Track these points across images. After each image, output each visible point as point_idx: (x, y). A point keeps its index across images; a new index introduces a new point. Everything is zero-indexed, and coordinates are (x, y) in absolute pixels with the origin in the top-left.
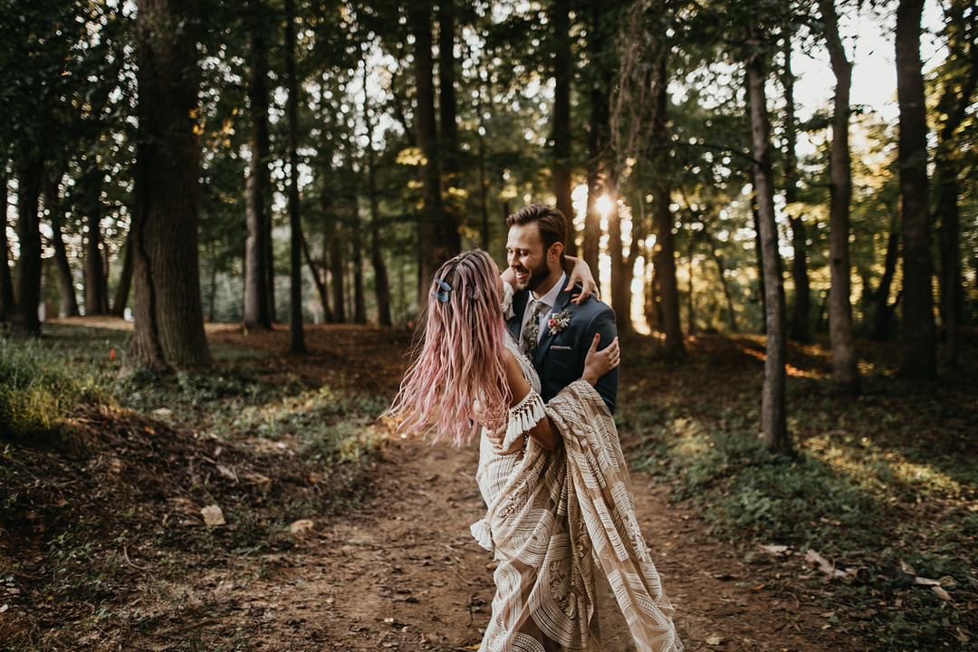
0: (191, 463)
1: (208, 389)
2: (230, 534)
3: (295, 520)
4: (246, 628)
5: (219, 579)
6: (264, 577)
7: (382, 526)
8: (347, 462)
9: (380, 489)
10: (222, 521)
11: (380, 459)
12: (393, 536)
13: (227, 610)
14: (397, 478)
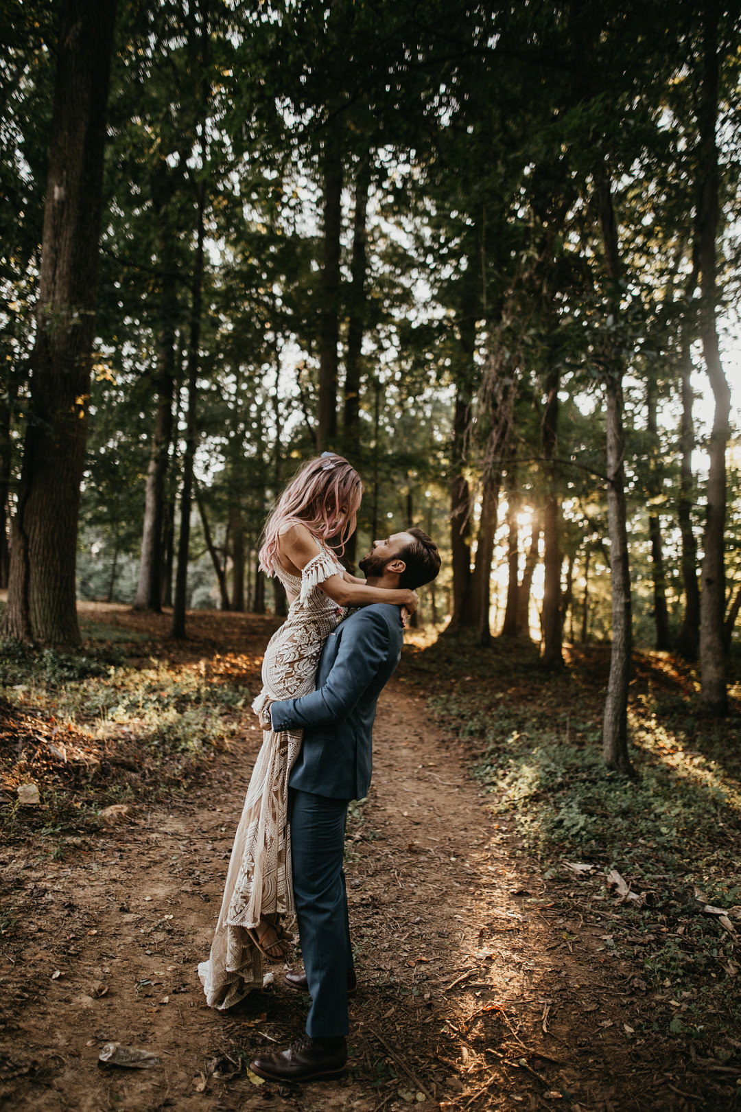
0: (20, 741)
1: (70, 669)
2: (40, 813)
3: (111, 804)
4: (21, 909)
5: (11, 858)
6: (60, 859)
7: (200, 818)
8: (185, 750)
9: (210, 779)
10: (36, 800)
11: (220, 750)
12: (205, 828)
13: (9, 889)
14: (232, 770)
